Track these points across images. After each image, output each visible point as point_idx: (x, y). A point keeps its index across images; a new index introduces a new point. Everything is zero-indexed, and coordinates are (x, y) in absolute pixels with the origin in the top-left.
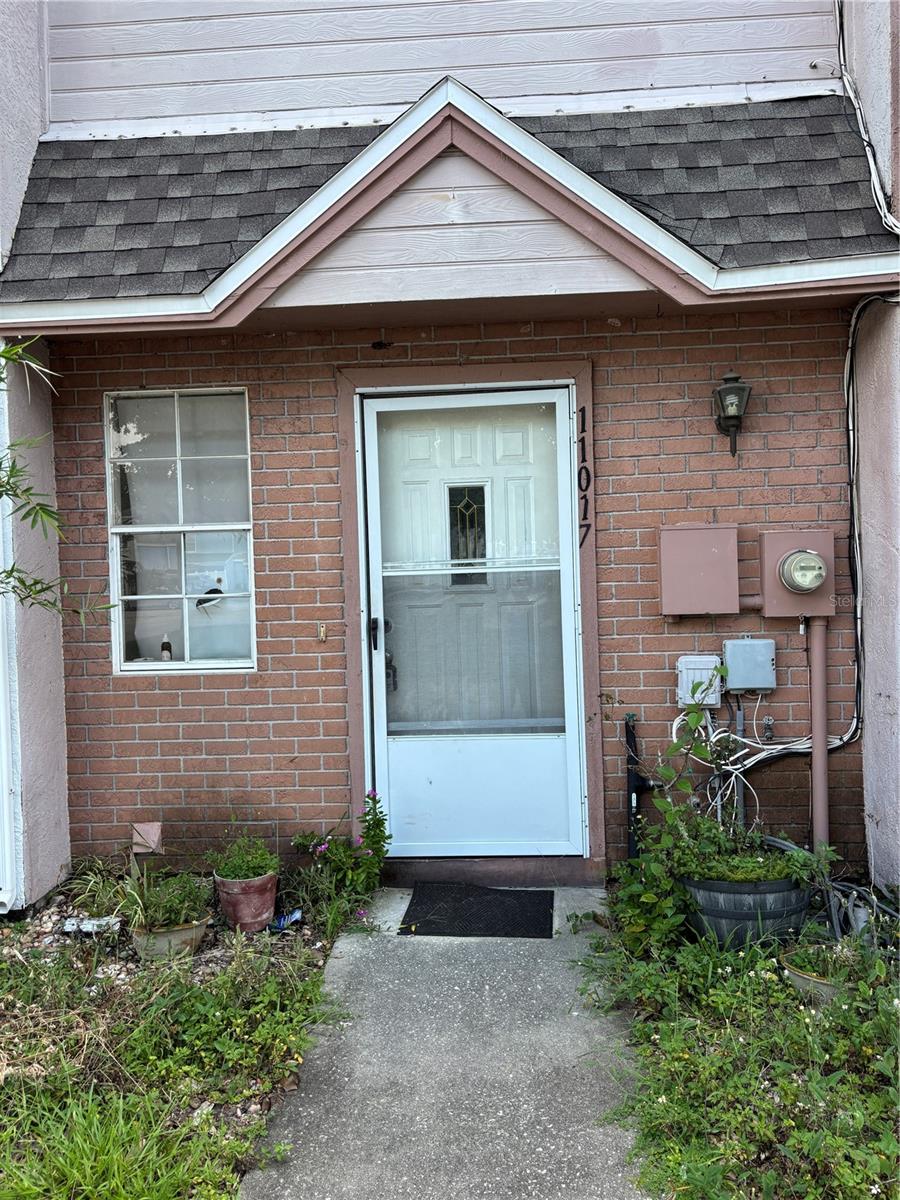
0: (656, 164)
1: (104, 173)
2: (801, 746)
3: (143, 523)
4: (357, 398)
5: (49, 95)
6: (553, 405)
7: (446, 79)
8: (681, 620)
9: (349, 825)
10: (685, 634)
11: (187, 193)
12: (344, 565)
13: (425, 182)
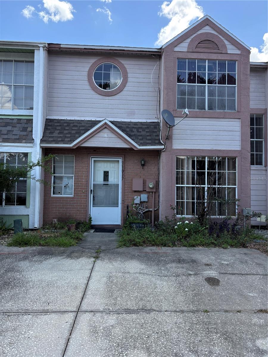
0: (133, 130)
1: (56, 124)
2: (151, 210)
3: (57, 174)
4: (91, 158)
5: (48, 112)
6: (119, 161)
7: (105, 119)
8: (135, 191)
9: (86, 220)
10: (136, 193)
11: (68, 128)
12: (88, 182)
13: (102, 131)
